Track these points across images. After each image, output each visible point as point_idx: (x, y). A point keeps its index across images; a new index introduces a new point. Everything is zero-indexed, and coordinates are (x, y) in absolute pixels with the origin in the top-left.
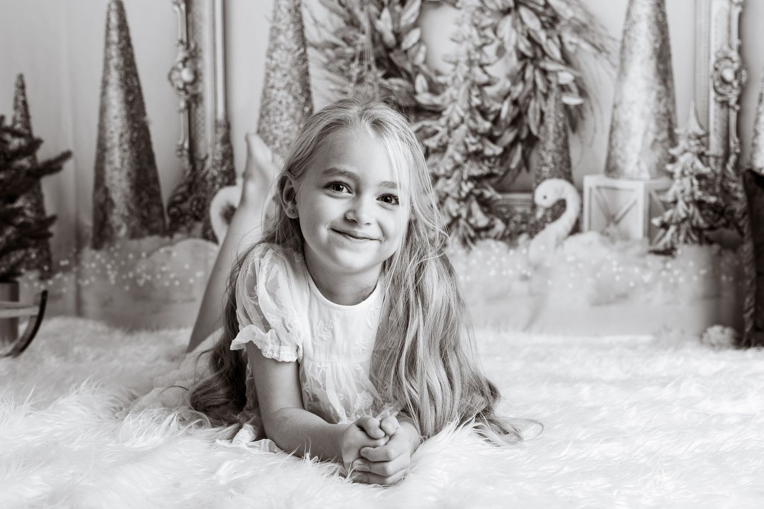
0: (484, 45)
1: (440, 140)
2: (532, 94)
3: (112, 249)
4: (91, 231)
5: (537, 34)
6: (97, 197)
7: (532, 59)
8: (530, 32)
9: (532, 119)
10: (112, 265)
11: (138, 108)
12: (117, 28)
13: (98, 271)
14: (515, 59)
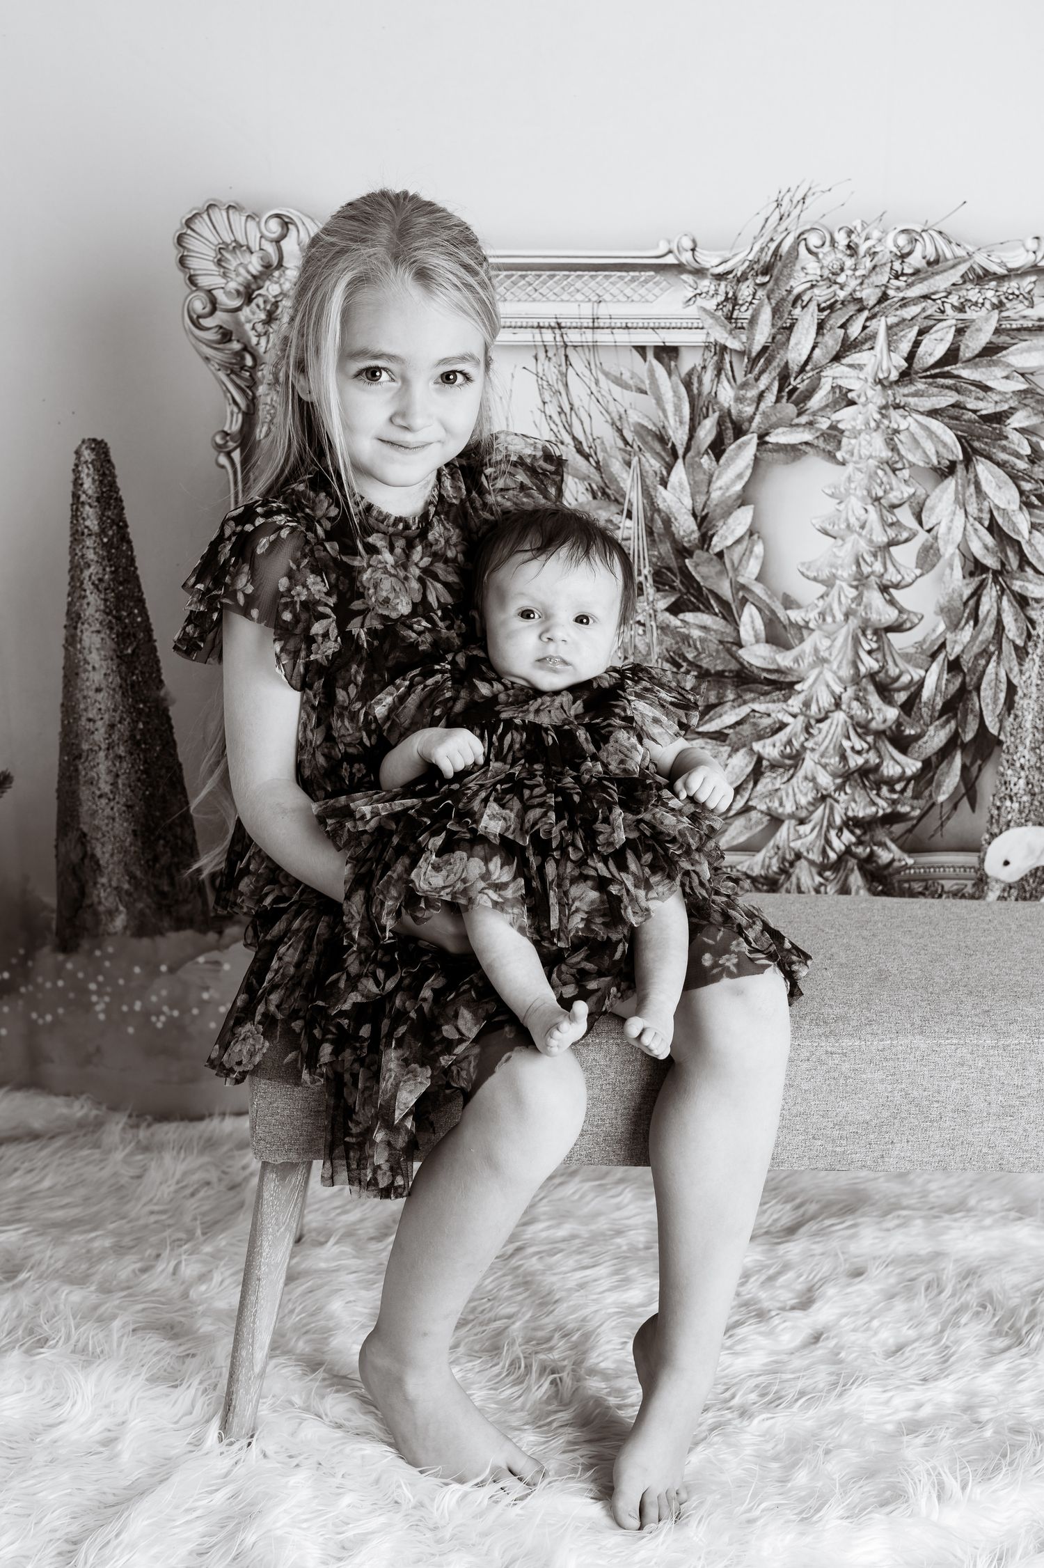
0: (892, 543)
1: (789, 742)
2: (992, 648)
3: (98, 953)
4: (54, 916)
5: (1010, 519)
6: (63, 849)
7: (996, 573)
8: (995, 513)
9: (988, 700)
10: (99, 984)
11: (146, 669)
12: (98, 500)
13: (72, 995)
14: (958, 572)
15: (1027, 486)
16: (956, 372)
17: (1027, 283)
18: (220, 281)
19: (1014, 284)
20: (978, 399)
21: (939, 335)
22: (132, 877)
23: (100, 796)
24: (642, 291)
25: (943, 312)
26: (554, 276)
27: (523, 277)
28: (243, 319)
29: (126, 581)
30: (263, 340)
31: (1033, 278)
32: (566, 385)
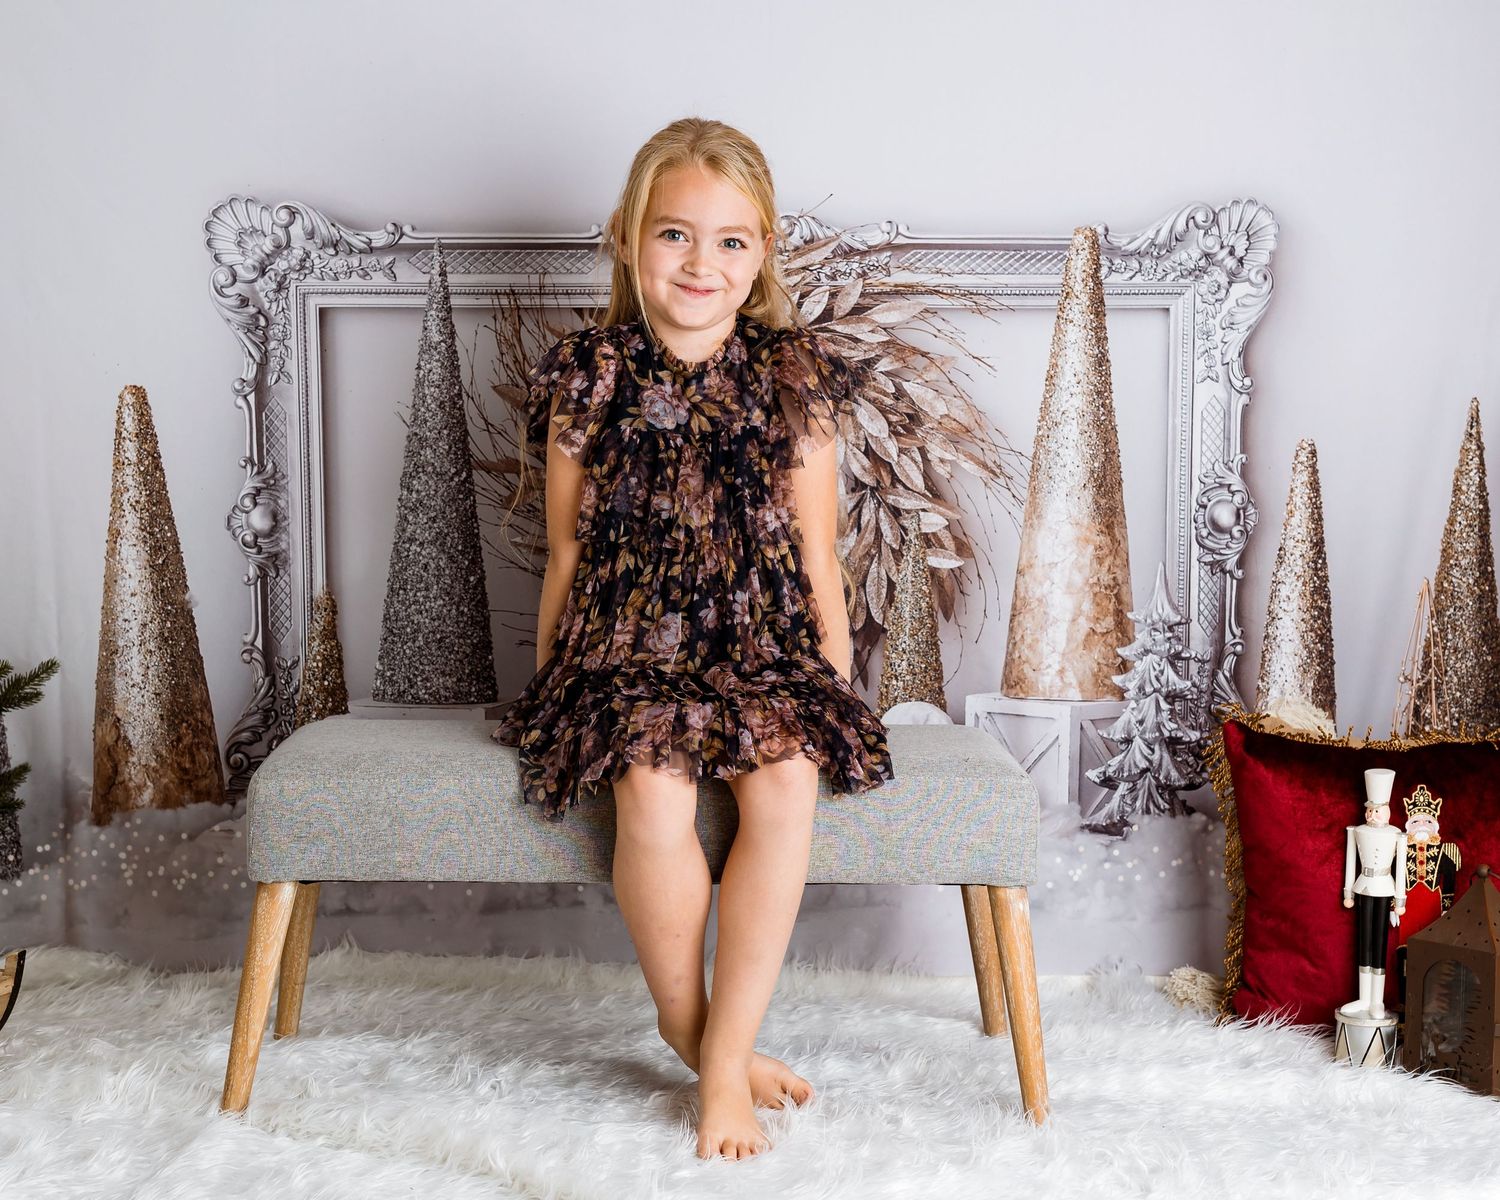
2: (873, 551)
3: (128, 825)
4: (91, 793)
5: (882, 445)
6: (100, 733)
7: (873, 489)
8: (870, 440)
9: (873, 595)
10: (127, 853)
11: (174, 577)
12: (137, 436)
13: (104, 864)
14: (842, 490)
15: (894, 418)
16: (831, 327)
17: (884, 257)
18: (240, 258)
19: (873, 258)
20: (850, 348)
21: (816, 298)
22: (159, 755)
23: (133, 686)
24: (579, 265)
25: (819, 280)
26: (509, 253)
27: (483, 254)
28: (258, 288)
29: (159, 502)
30: (274, 306)
31: (889, 254)
32: (520, 340)
